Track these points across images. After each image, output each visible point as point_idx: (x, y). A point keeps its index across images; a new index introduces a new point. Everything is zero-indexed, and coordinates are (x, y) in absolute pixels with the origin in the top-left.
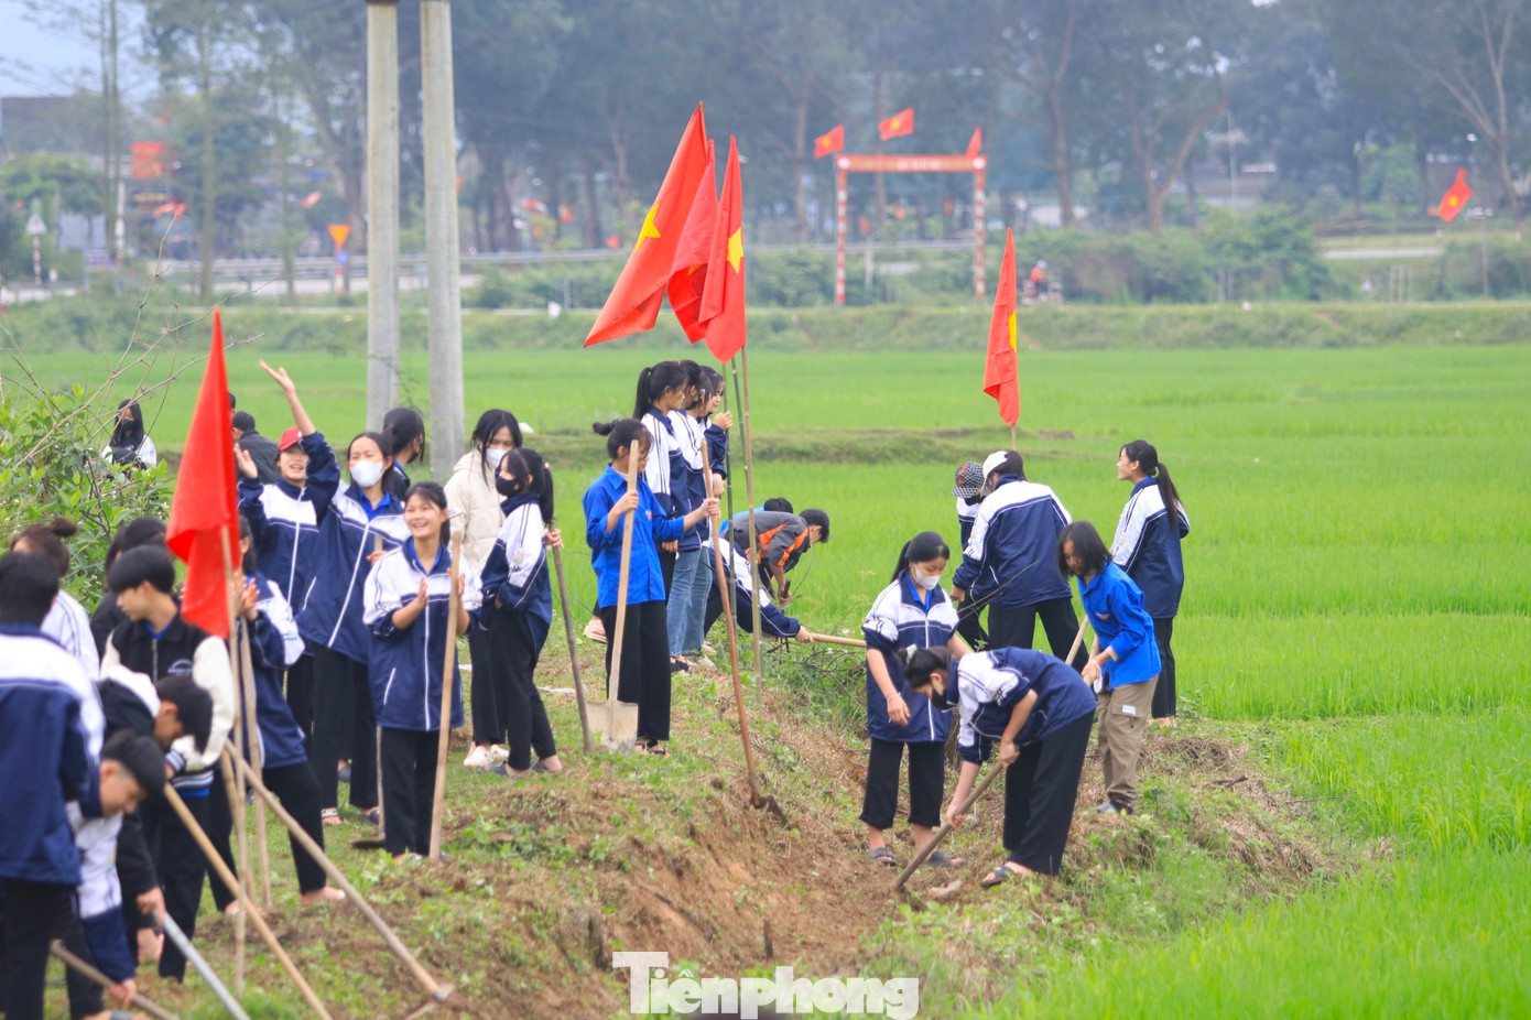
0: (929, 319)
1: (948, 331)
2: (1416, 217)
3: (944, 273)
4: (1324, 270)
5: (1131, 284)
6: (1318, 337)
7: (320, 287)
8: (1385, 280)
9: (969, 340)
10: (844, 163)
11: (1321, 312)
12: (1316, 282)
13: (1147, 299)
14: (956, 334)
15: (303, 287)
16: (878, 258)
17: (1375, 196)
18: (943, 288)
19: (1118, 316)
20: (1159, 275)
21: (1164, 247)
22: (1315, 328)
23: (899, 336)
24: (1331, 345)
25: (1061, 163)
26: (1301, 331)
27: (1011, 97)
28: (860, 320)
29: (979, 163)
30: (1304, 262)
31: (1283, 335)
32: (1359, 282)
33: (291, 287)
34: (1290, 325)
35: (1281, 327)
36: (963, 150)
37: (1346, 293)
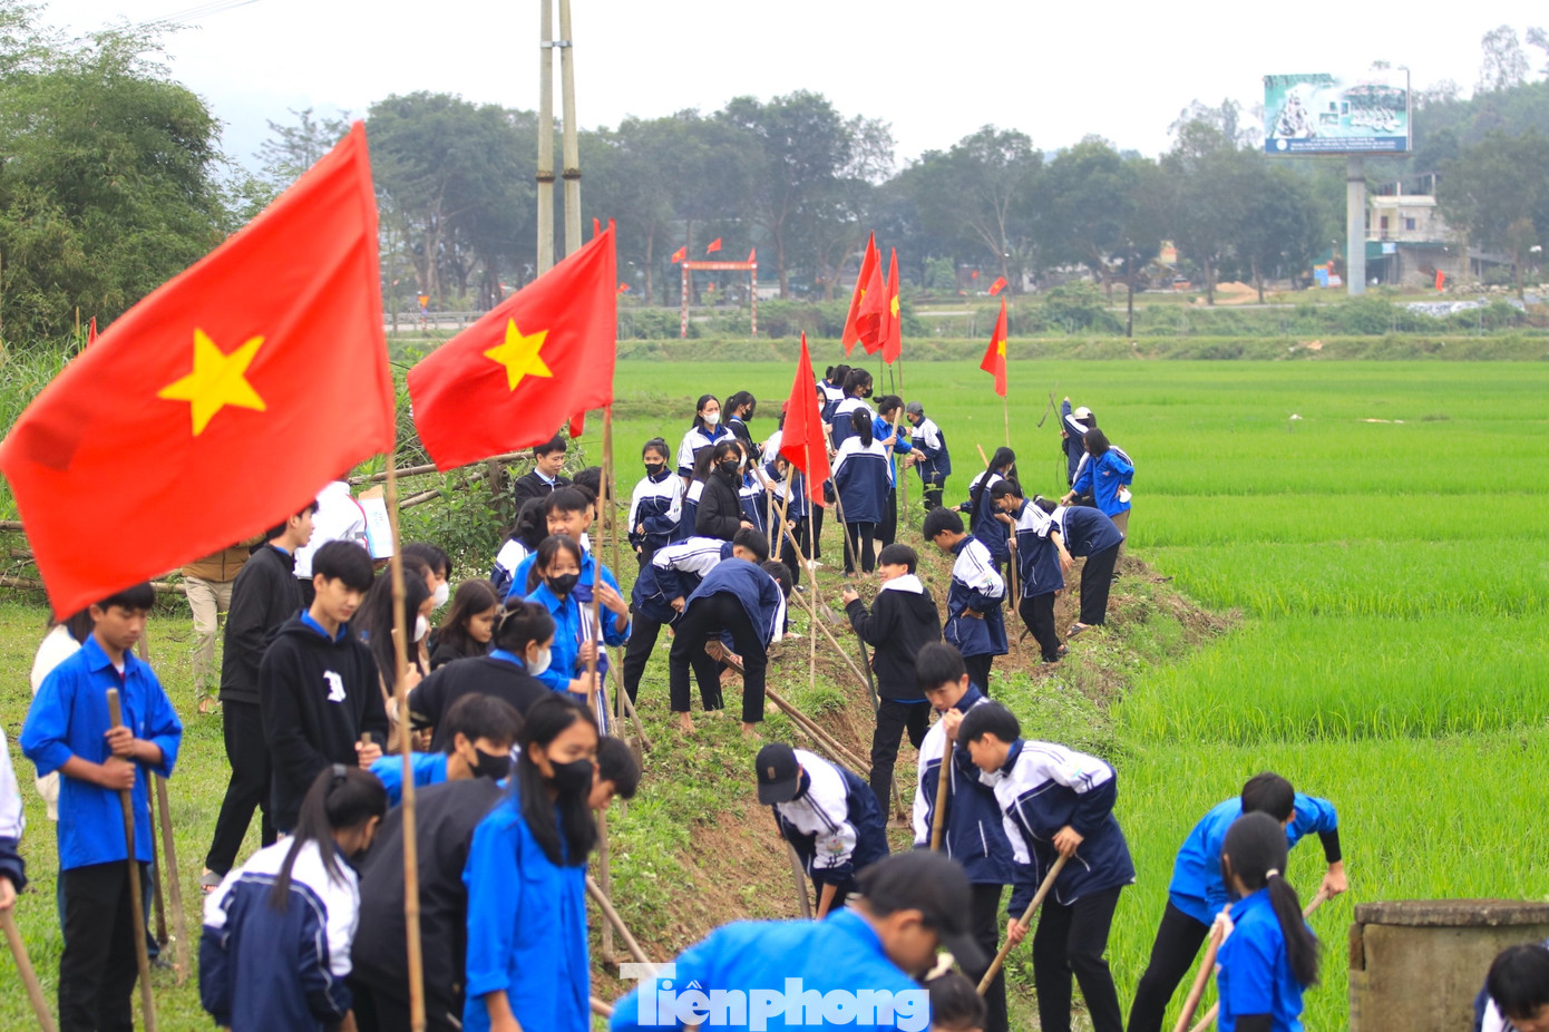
0: (730, 345)
1: (740, 351)
2: (953, 295)
3: (724, 322)
4: (916, 322)
5: (819, 328)
6: (930, 356)
7: (410, 327)
8: (947, 327)
9: (751, 356)
10: (686, 266)
11: (931, 343)
12: (912, 328)
13: (828, 336)
14: (744, 353)
15: (401, 327)
16: (692, 314)
17: (930, 284)
18: (724, 330)
19: (827, 344)
20: (834, 324)
21: (836, 310)
22: (929, 351)
23: (714, 354)
24: (937, 360)
25: (781, 266)
26: (921, 353)
27: (756, 232)
28: (694, 346)
29: (754, 266)
30: (907, 318)
31: (912, 354)
32: (935, 328)
33: (395, 327)
34: (916, 349)
35: (911, 350)
36: (745, 260)
37: (926, 333)
